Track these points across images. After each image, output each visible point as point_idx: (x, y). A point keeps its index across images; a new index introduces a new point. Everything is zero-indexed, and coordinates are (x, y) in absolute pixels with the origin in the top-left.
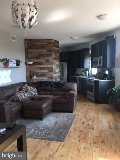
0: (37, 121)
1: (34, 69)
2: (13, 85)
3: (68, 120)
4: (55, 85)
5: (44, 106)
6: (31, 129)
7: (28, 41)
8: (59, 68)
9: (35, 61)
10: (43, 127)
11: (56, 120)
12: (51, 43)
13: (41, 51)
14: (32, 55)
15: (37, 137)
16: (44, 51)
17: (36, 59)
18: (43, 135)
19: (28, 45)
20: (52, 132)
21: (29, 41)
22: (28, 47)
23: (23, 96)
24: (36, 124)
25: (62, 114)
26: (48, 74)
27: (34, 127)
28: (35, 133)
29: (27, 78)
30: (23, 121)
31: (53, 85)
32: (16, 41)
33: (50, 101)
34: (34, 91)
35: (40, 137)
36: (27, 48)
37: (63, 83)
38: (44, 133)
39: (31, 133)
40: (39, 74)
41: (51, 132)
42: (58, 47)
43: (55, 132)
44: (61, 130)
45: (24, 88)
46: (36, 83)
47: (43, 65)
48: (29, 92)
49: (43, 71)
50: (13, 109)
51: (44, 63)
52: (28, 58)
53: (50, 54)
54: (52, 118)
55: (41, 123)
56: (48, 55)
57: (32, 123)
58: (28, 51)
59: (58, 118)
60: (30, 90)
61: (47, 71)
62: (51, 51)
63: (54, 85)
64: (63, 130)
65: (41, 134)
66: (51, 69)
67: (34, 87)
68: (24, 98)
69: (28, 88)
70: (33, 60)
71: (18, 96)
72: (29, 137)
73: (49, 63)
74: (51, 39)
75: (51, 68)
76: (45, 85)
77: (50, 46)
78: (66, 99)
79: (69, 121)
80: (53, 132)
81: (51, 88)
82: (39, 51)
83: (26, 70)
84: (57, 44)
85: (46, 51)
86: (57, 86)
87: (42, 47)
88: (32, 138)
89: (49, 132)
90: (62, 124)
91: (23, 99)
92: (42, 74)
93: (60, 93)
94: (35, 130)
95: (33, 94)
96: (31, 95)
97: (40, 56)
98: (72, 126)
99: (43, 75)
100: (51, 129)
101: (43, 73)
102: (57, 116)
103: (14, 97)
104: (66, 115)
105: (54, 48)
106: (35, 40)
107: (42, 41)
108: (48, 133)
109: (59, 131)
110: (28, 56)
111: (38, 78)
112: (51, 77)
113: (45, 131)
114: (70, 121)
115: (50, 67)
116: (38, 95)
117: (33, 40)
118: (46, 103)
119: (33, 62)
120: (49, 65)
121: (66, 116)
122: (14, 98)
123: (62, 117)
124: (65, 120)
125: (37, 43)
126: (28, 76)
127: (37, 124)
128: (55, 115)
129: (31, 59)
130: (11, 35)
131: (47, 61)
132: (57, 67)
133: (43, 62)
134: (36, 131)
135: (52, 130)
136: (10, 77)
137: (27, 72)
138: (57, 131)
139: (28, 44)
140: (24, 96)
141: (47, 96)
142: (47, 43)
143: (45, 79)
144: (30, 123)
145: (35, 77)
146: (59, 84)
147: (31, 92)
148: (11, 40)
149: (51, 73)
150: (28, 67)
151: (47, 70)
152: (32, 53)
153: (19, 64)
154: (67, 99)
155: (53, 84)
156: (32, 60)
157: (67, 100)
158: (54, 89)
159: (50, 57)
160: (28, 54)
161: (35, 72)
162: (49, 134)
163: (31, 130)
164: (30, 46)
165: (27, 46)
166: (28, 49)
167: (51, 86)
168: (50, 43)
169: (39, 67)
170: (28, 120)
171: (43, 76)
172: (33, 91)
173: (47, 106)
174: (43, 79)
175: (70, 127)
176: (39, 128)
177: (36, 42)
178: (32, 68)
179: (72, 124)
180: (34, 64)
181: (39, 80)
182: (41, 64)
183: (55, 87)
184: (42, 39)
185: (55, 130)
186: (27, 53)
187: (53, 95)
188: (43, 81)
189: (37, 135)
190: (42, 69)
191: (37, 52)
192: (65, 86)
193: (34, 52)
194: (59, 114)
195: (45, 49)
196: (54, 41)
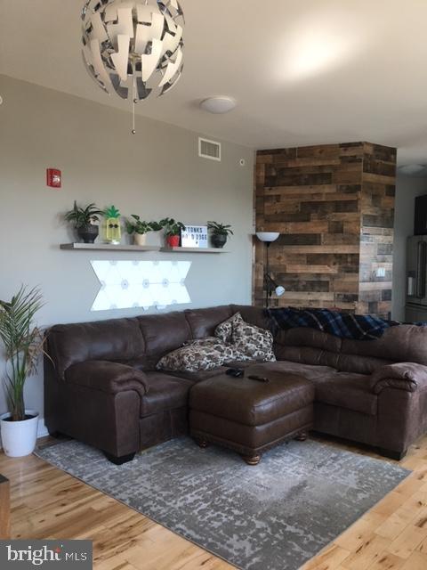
0: (233, 462)
1: (283, 261)
2: (187, 313)
3: (358, 491)
4: (345, 328)
5: (262, 408)
6: (191, 489)
7: (269, 158)
8: (390, 258)
9: (290, 228)
10: (234, 494)
11: (305, 478)
12: (355, 156)
13: (313, 191)
14: (278, 208)
15: (188, 532)
16: (327, 191)
17: (291, 224)
18: (213, 529)
19: (266, 173)
20: (259, 524)
21: (271, 156)
22: (266, 177)
23: (203, 355)
24: (219, 475)
25: (346, 457)
26: (336, 280)
27: (202, 486)
28: (194, 509)
29: (257, 291)
30: (186, 450)
31: (333, 326)
32: (219, 159)
33: (297, 392)
34: (261, 342)
35: (197, 533)
36: (262, 181)
37: (378, 323)
38: (225, 520)
39: (180, 504)
40: (302, 278)
41: (251, 525)
42: (391, 171)
43: (269, 531)
44: (296, 528)
45: (226, 329)
46: (273, 314)
47: (320, 244)
48: (241, 345)
49: (316, 269)
50: (149, 400)
51: (322, 239)
52: (264, 219)
53: (351, 202)
54: (294, 463)
55: (238, 474)
56: (341, 206)
57: (209, 465)
58: (268, 192)
59: (321, 469)
60: (246, 337)
61: (333, 270)
62: (354, 189)
63: (340, 327)
64: (306, 532)
65: (210, 519)
66: (352, 262)
67: (262, 327)
68: (205, 366)
69: (240, 329)
70: (283, 225)
71: (183, 355)
72: (160, 520)
73: (343, 239)
74: (357, 141)
75: (349, 259)
76: (305, 324)
77: (349, 170)
78: (373, 392)
79: (361, 496)
80: (258, 526)
81: (325, 337)
82: (307, 191)
83: (257, 261)
84: (387, 159)
85: (334, 190)
86: (348, 334)
87: (321, 177)
88: (169, 526)
89: (245, 523)
90: (317, 503)
91: (201, 369)
92: (314, 279)
93: (360, 362)
94: (200, 498)
95: (256, 354)
96: (245, 357)
97: (308, 210)
98: (361, 525)
99: (318, 284)
100: (259, 513)
101: (319, 275)
102: (321, 458)
103: (173, 355)
104: (362, 463)
105: (371, 177)
106: (293, 150)
107: (321, 152)
108: (238, 523)
109: (290, 528)
110: (267, 212)
111: (294, 296)
112: (347, 294)
113: (232, 514)
114: (367, 496)
115: (346, 254)
116: (273, 360)
117: (288, 152)
118: (273, 398)
119: (280, 235)
120: (341, 247)
121: (361, 471)
122: (174, 361)
123: (342, 468)
124: (342, 487)
125: (301, 163)
126: (261, 284)
127: (223, 475)
128: (315, 452)
129: (276, 221)
130: (200, 139)
131: (337, 230)
132: (380, 257)
133: (318, 232)
134: (200, 505)
135: (262, 518)
136: (186, 286)
137: (256, 270)
138: (276, 527)
139: (268, 167)
140: (209, 357)
141: (302, 368)
142: (341, 158)
143: (324, 300)
144: (203, 463)
145: (280, 290)
146: (358, 326)
147: (249, 345)
148: (200, 155)
149: (349, 278)
150: (263, 250)
151: (334, 264)
152: (278, 201)
153: (222, 239)
154: (378, 395)
155: (337, 321)
156: (277, 224)
157: (376, 397)
158: (339, 343)
159: (347, 214)
160: (266, 204)
161: (288, 271)
162: (240, 528)
163: (187, 493)
164: (274, 174)
165: (262, 174)
166: (266, 185)
167: (328, 329)
168: (353, 160)
169: (301, 252)
170: (204, 451)
171: (317, 288)
172: (258, 344)
173: (273, 408)
174: (316, 301)
175: (349, 525)
176: (221, 493)
177: (298, 159)
178: (278, 255)
179: (365, 516)
180: (284, 240)
181: (299, 301)
182: (313, 240)
183: (343, 337)
184: (321, 146)
185: (274, 519)
186: (260, 200)
187: (332, 366)
188: (314, 306)
189: (197, 519)
190: (313, 259)
191: (300, 196)
192: (385, 335)
193: (288, 196)
194: (333, 455)
195: (330, 183)
196: (370, 150)
